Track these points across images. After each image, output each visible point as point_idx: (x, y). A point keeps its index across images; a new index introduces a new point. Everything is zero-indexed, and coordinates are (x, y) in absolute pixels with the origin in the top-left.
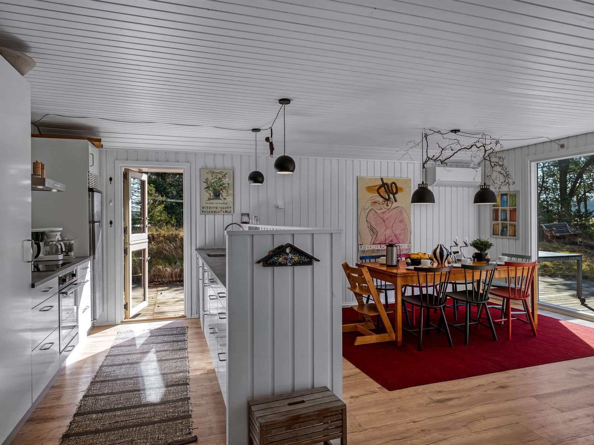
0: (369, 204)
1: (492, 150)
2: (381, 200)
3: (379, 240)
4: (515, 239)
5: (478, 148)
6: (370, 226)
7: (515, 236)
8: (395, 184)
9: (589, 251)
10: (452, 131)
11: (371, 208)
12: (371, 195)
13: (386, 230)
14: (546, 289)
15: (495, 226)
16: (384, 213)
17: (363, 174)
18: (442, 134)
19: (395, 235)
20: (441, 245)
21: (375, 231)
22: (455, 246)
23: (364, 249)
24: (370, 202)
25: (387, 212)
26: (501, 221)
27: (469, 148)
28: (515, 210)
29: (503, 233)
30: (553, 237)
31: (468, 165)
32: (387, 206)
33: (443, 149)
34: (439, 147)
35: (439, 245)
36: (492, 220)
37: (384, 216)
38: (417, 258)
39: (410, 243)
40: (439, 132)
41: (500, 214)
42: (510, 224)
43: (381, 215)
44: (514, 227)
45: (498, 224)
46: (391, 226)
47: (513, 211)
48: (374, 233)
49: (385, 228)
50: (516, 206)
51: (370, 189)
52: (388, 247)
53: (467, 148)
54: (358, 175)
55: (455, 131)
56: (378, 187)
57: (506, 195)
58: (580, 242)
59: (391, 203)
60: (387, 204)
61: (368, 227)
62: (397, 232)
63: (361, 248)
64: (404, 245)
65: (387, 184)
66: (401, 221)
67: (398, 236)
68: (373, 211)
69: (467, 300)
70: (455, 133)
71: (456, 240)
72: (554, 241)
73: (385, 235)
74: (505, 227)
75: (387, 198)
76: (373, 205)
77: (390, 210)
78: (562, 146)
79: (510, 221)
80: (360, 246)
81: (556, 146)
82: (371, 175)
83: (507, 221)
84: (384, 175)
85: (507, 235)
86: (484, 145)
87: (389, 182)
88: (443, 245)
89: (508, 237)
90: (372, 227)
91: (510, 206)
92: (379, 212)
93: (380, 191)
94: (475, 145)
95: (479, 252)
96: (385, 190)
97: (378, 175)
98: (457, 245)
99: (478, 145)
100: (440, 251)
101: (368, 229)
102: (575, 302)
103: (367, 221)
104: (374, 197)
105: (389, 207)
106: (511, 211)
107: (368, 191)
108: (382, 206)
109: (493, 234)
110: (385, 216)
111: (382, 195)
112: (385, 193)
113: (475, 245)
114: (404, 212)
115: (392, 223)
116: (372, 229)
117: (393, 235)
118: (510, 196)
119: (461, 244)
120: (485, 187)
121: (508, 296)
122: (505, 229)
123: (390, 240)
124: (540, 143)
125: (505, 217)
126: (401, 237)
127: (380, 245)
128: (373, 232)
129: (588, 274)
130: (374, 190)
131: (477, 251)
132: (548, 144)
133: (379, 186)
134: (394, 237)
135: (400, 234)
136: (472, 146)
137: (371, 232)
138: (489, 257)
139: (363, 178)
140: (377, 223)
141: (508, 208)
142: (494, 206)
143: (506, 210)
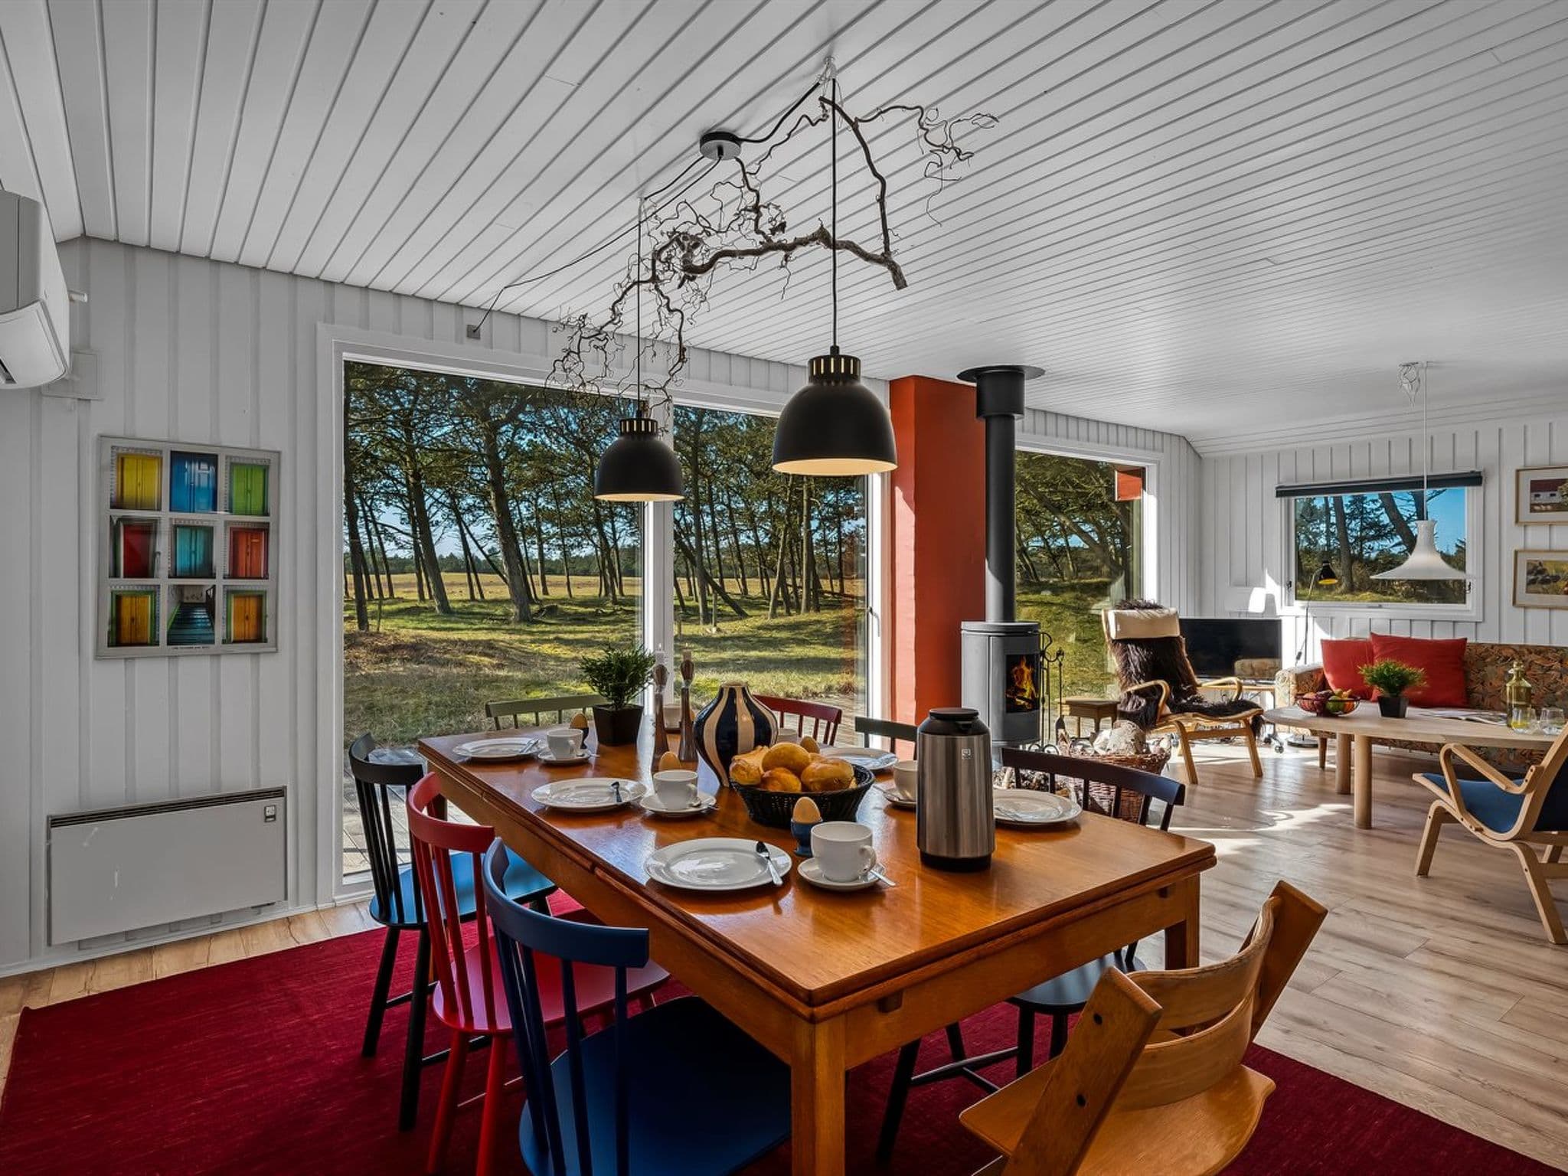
7: (260, 638)
15: (126, 602)
26: (174, 575)
28: (263, 530)
36: (106, 569)
41: (162, 546)
42: (231, 592)
44: (253, 602)
45: (152, 591)
47: (252, 536)
50: (265, 513)
57: (207, 458)
74: (195, 605)
78: (473, 333)
79: (229, 576)
83: (212, 576)
85: (212, 642)
89: (218, 647)
91: (228, 512)
106: (237, 534)
109: (115, 643)
118: (233, 466)
122: (199, 614)
125: (200, 559)
132: (421, 307)
141: (220, 520)
142: (114, 505)
143: (209, 531)
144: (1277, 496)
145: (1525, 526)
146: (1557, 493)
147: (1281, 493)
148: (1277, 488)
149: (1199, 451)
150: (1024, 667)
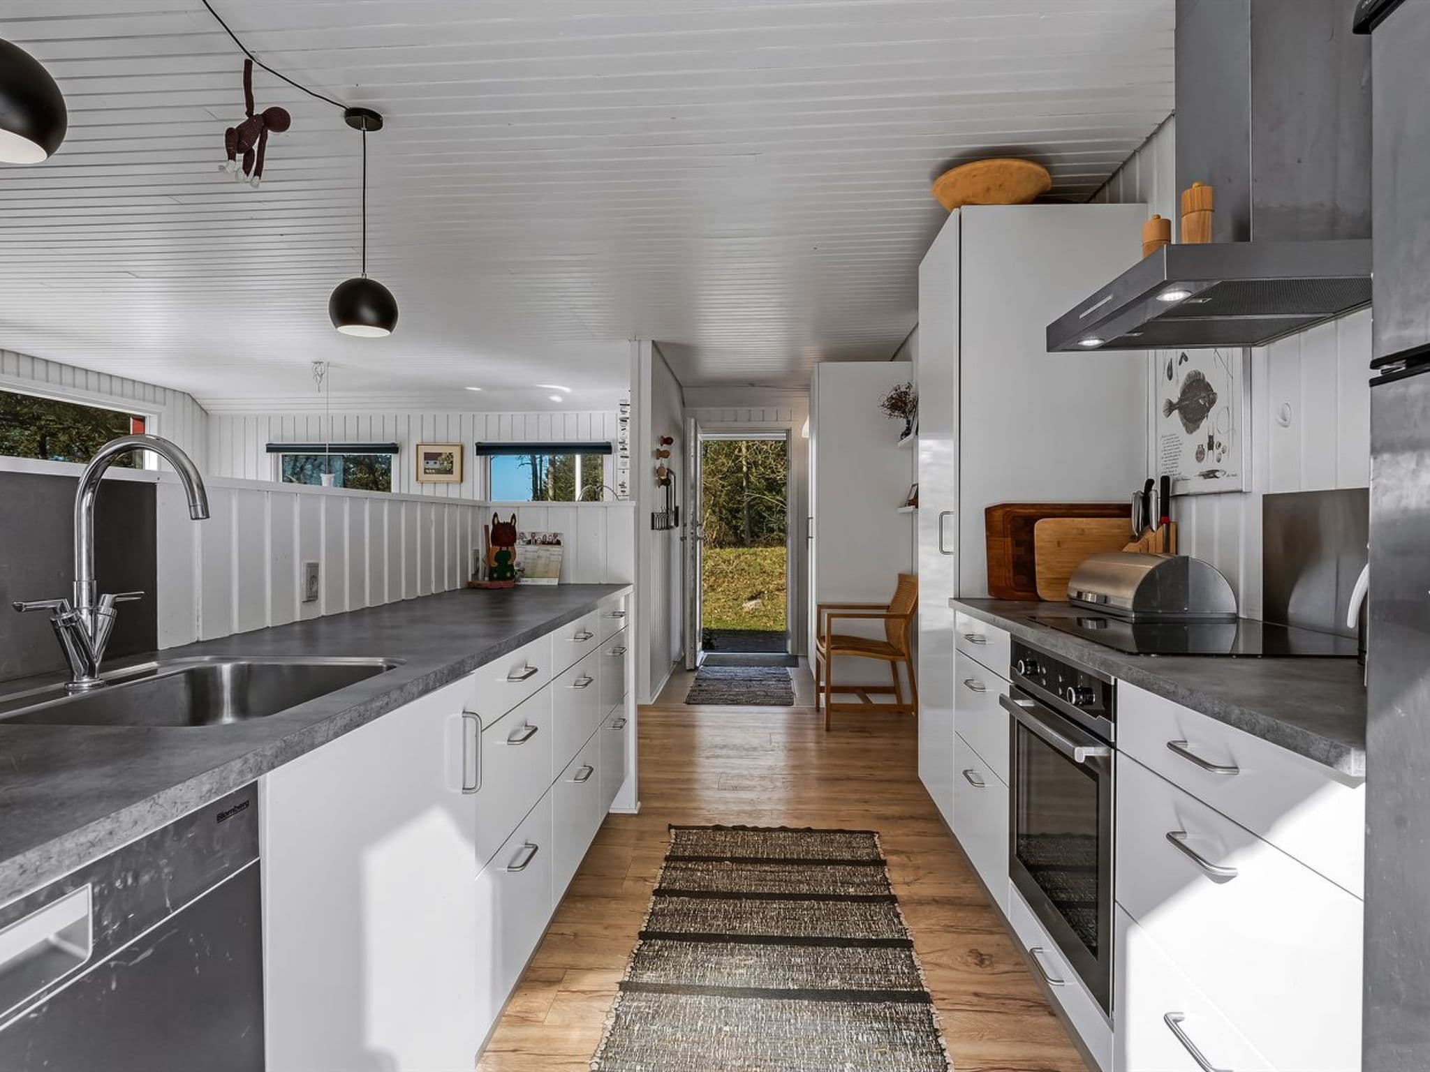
144: (267, 451)
145: (422, 483)
146: (438, 462)
147: (271, 449)
148: (267, 445)
149: (205, 407)
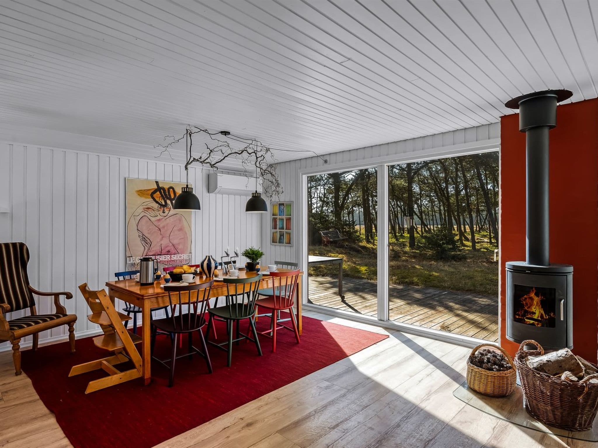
0: (140, 210)
1: (263, 157)
2: (156, 206)
3: (153, 251)
4: (290, 246)
5: (250, 154)
6: (142, 235)
7: (290, 243)
8: (173, 189)
9: (352, 253)
10: (222, 132)
11: (143, 214)
12: (143, 200)
13: (162, 240)
14: (318, 288)
15: (274, 234)
16: (159, 220)
17: (134, 175)
18: (210, 134)
19: (173, 245)
20: (209, 256)
21: (148, 241)
22: (226, 257)
23: (133, 262)
24: (141, 207)
25: (163, 220)
26: (279, 229)
27: (240, 153)
29: (281, 241)
30: (329, 242)
31: (252, 174)
32: (164, 212)
33: (211, 151)
34: (208, 148)
35: (207, 256)
36: (272, 228)
37: (159, 224)
38: (180, 272)
39: (190, 253)
40: (205, 131)
41: (278, 223)
42: (286, 233)
43: (156, 223)
44: (289, 235)
45: (277, 232)
46: (168, 235)
47: (289, 220)
48: (147, 243)
49: (161, 237)
50: (290, 215)
51: (141, 193)
52: (142, 262)
53: (237, 153)
54: (127, 176)
55: (225, 133)
56: (152, 191)
57: (283, 204)
58: (347, 245)
59: (169, 210)
60: (164, 210)
61: (139, 236)
62: (175, 242)
63: (130, 261)
64: (184, 256)
65: (163, 189)
66: (181, 230)
67: (176, 246)
68: (145, 219)
69: (231, 317)
70: (225, 135)
71: (228, 249)
72: (329, 245)
73: (161, 245)
74: (282, 235)
75: (164, 203)
76: (146, 212)
77: (167, 217)
78: (326, 162)
79: (286, 229)
80: (128, 258)
81: (321, 161)
82: (143, 176)
83: (284, 229)
84: (160, 179)
85: (283, 243)
86: (256, 152)
87: (166, 187)
88: (211, 256)
89: (284, 244)
90: (144, 237)
91: (286, 215)
92: (153, 219)
93: (155, 196)
94: (246, 151)
95: (251, 261)
96: (160, 196)
97: (152, 177)
98: (228, 255)
99: (250, 151)
100: (207, 263)
101: (139, 239)
102: (337, 299)
103: (138, 230)
104: (148, 203)
105: (165, 214)
106: (287, 220)
107: (139, 195)
108: (157, 213)
109: (273, 242)
110: (161, 224)
111: (157, 200)
112: (161, 199)
113: (247, 254)
114: (184, 219)
115: (169, 232)
116: (144, 238)
117: (171, 244)
118: (286, 205)
119: (232, 254)
120: (256, 195)
121: (273, 307)
122: (282, 237)
123: (168, 250)
124: (309, 158)
125: (282, 226)
126: (180, 247)
127: (154, 256)
128: (145, 242)
129: (349, 273)
130: (147, 194)
131: (249, 261)
132: (316, 159)
133: (154, 190)
134: (172, 248)
135: (179, 244)
136: (242, 152)
137: (143, 242)
138: (258, 266)
139: (132, 181)
140: (151, 232)
141: (284, 217)
142: (273, 215)
143: (283, 219)
150: (533, 295)
